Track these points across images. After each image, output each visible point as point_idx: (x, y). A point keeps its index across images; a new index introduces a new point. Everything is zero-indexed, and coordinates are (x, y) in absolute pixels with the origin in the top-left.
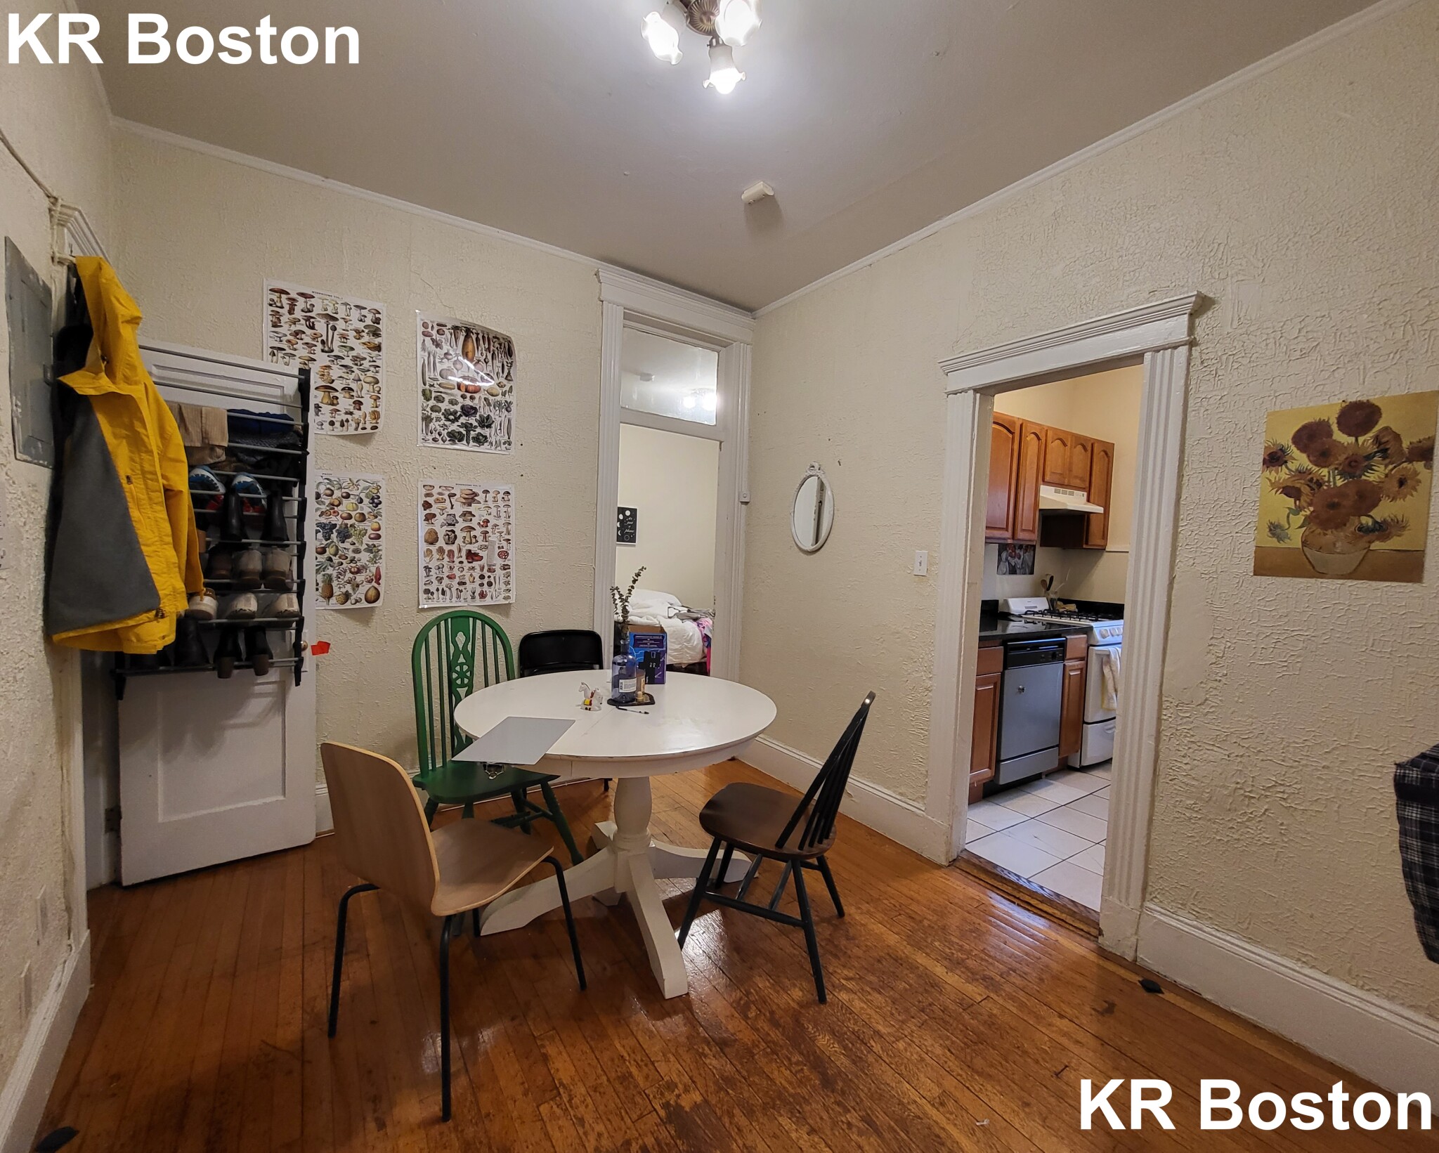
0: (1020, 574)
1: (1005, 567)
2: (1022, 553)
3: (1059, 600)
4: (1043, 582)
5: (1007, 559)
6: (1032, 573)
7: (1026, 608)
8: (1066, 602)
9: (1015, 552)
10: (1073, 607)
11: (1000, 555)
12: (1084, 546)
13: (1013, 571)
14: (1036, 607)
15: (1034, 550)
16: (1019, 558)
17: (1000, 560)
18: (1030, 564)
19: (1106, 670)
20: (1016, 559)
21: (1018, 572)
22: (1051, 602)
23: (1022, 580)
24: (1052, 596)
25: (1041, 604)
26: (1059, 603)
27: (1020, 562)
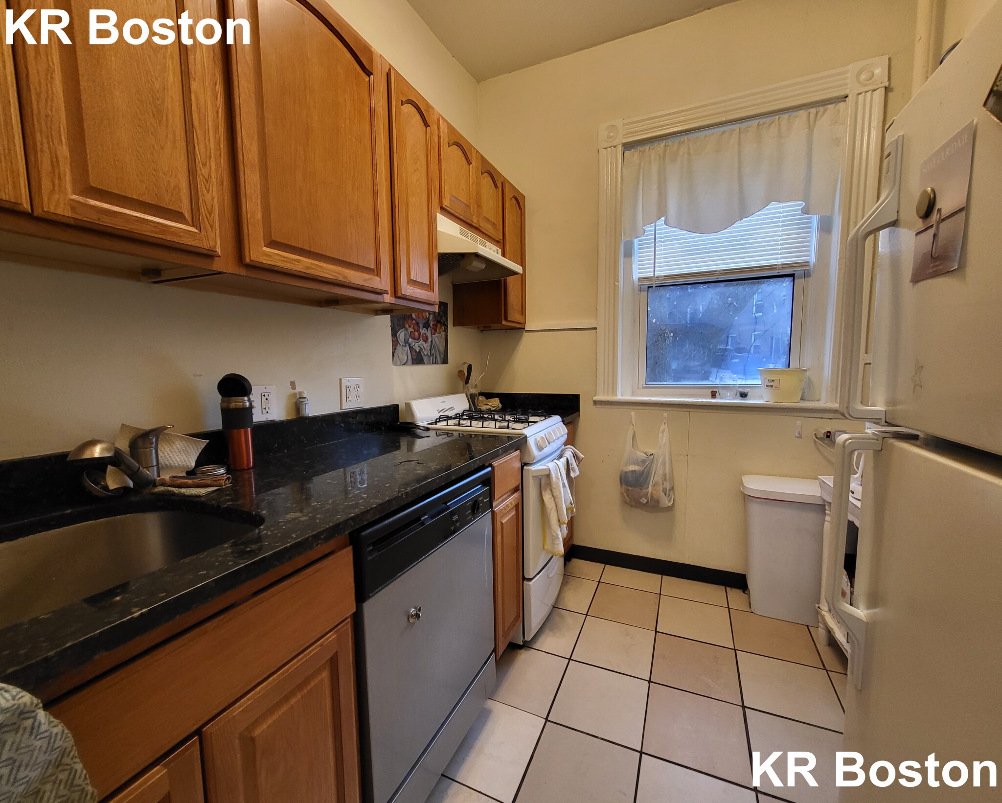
0: (429, 363)
1: (404, 353)
2: (429, 334)
3: (481, 394)
4: (461, 372)
5: (406, 342)
6: (445, 361)
7: (439, 411)
8: (489, 396)
9: (418, 331)
10: (495, 403)
11: (394, 334)
12: (504, 322)
13: (418, 359)
14: (452, 409)
15: (446, 330)
16: (426, 341)
17: (395, 343)
18: (442, 349)
19: (547, 497)
20: (422, 342)
21: (425, 361)
22: (472, 398)
23: (431, 373)
24: (473, 391)
25: (459, 403)
26: (481, 398)
27: (427, 346)
